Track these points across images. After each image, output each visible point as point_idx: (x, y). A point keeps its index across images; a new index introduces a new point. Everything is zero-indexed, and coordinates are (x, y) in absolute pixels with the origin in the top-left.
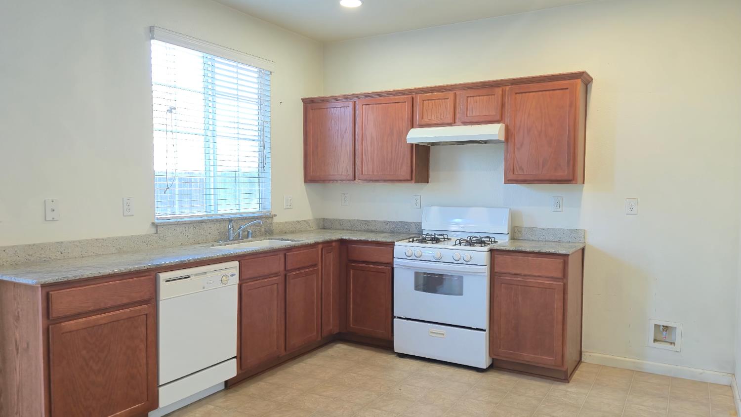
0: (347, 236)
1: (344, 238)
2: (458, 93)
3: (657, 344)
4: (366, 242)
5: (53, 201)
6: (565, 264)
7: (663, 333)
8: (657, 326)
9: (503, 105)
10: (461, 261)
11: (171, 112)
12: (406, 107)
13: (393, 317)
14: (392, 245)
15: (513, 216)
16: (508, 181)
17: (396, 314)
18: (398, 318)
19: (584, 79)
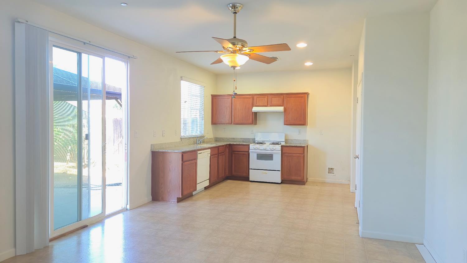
0: (232, 143)
1: (231, 143)
2: (269, 96)
3: (329, 174)
4: (239, 145)
6: (304, 149)
7: (331, 170)
8: (329, 168)
9: (283, 101)
10: (273, 150)
11: (185, 102)
12: (251, 99)
13: (249, 169)
14: (249, 145)
15: (286, 136)
16: (285, 124)
17: (250, 168)
18: (251, 169)
19: (307, 94)
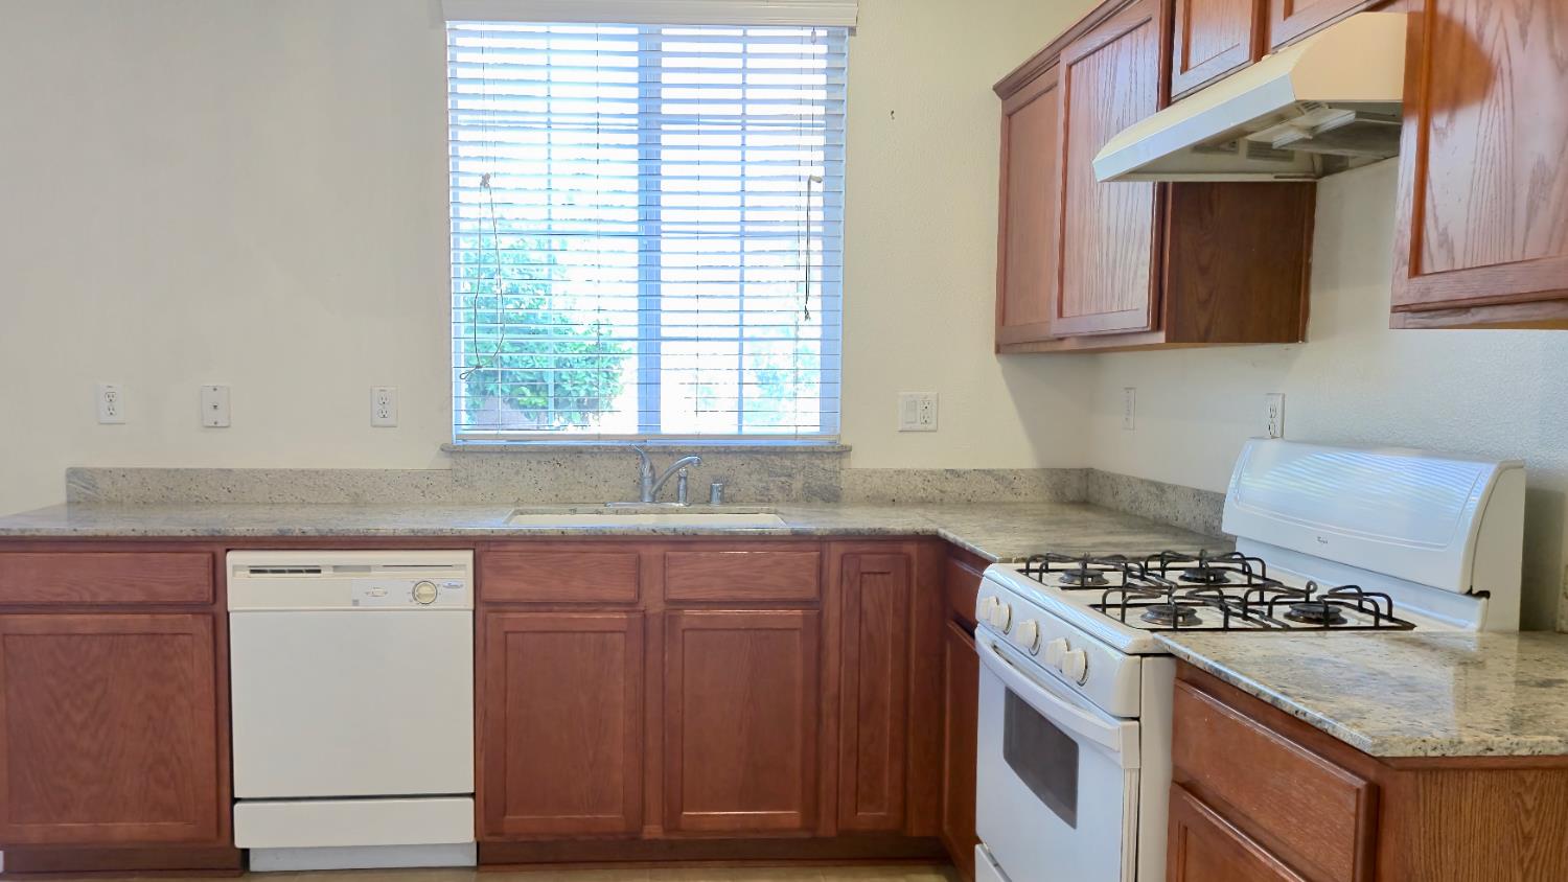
5: (215, 389)
